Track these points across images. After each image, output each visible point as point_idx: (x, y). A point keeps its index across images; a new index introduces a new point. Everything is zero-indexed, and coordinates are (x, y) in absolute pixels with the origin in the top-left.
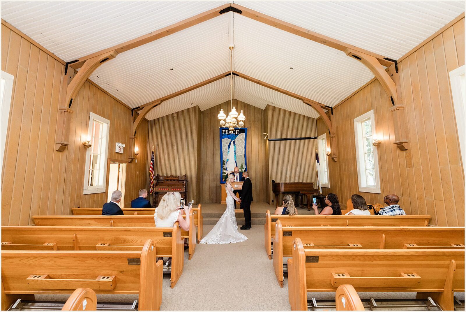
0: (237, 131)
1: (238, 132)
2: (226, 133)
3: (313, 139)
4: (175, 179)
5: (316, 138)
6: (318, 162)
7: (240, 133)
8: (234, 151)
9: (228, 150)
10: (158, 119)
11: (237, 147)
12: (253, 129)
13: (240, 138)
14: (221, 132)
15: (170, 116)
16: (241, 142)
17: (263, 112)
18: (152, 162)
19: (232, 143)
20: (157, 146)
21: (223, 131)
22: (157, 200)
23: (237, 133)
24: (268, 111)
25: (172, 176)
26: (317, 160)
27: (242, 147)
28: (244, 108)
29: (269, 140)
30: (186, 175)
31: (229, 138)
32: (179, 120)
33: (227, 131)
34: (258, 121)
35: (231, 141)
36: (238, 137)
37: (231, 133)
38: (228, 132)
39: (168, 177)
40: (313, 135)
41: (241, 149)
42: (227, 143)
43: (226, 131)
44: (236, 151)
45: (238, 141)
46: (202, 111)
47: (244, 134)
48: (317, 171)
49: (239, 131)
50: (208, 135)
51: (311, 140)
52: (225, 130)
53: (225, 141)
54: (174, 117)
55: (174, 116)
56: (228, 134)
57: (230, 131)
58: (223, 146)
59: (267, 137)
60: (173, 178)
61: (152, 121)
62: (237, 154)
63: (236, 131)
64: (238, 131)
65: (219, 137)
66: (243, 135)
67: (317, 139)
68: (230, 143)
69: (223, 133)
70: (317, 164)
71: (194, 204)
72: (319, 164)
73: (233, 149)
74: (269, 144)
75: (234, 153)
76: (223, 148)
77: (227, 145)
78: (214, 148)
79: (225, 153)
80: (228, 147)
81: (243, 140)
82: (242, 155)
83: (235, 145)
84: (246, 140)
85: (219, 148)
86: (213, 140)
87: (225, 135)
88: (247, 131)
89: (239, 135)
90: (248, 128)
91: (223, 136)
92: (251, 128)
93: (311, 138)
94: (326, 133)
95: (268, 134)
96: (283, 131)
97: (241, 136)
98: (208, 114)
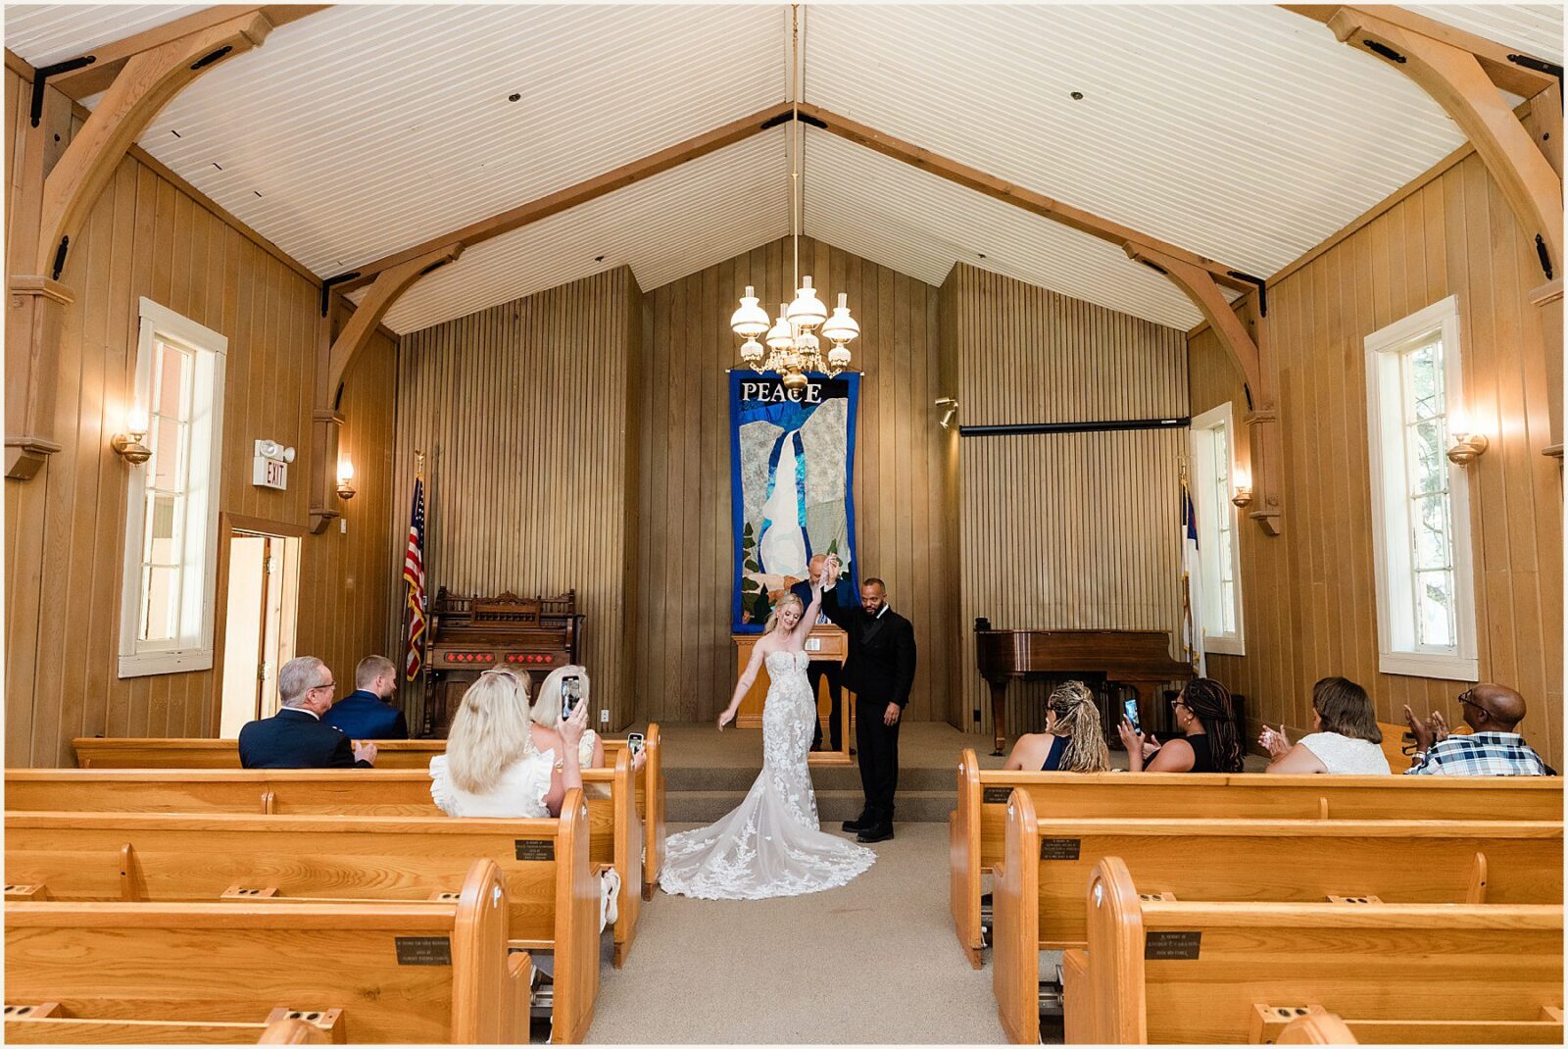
0: (811, 388)
1: (817, 394)
2: (760, 398)
3: (1168, 430)
4: (524, 610)
5: (1183, 424)
6: (1193, 534)
7: (824, 396)
8: (798, 484)
9: (767, 474)
10: (440, 330)
11: (812, 466)
12: (885, 376)
13: (824, 421)
14: (738, 394)
15: (495, 314)
16: (828, 438)
17: (935, 296)
18: (413, 531)
19: (788, 447)
20: (437, 457)
21: (747, 386)
22: (440, 708)
23: (810, 400)
24: (960, 293)
25: (508, 598)
26: (1185, 528)
27: (837, 465)
29: (965, 433)
30: (572, 592)
31: (772, 422)
33: (765, 388)
34: (910, 341)
35: (785, 435)
36: (816, 416)
38: (771, 393)
39: (488, 602)
40: (1169, 413)
41: (829, 471)
42: (762, 444)
43: (761, 385)
44: (806, 483)
45: (815, 433)
46: (645, 292)
47: (844, 402)
48: (1187, 578)
49: (820, 387)
50: (673, 405)
51: (1162, 431)
52: (756, 381)
53: (757, 437)
54: (518, 321)
55: (516, 316)
56: (770, 403)
57: (779, 387)
58: (743, 457)
59: (954, 415)
60: (513, 608)
61: (414, 337)
62: (812, 494)
63: (806, 389)
64: (815, 390)
65: (724, 416)
66: (839, 405)
67: (1187, 429)
69: (746, 399)
70: (1189, 544)
71: (610, 728)
72: (1197, 548)
73: (794, 473)
74: (962, 448)
75: (798, 492)
76: (747, 466)
77: (765, 454)
78: (703, 466)
79: (754, 489)
80: (770, 463)
81: (838, 431)
82: (832, 502)
83: (802, 456)
84: (852, 429)
85: (725, 467)
86: (696, 429)
87: (753, 407)
88: (857, 389)
89: (819, 404)
90: (862, 374)
91: (743, 409)
92: (876, 372)
93: (1163, 422)
94: (1231, 402)
95: (956, 406)
96: (1030, 389)
97: (832, 412)
98: (674, 306)
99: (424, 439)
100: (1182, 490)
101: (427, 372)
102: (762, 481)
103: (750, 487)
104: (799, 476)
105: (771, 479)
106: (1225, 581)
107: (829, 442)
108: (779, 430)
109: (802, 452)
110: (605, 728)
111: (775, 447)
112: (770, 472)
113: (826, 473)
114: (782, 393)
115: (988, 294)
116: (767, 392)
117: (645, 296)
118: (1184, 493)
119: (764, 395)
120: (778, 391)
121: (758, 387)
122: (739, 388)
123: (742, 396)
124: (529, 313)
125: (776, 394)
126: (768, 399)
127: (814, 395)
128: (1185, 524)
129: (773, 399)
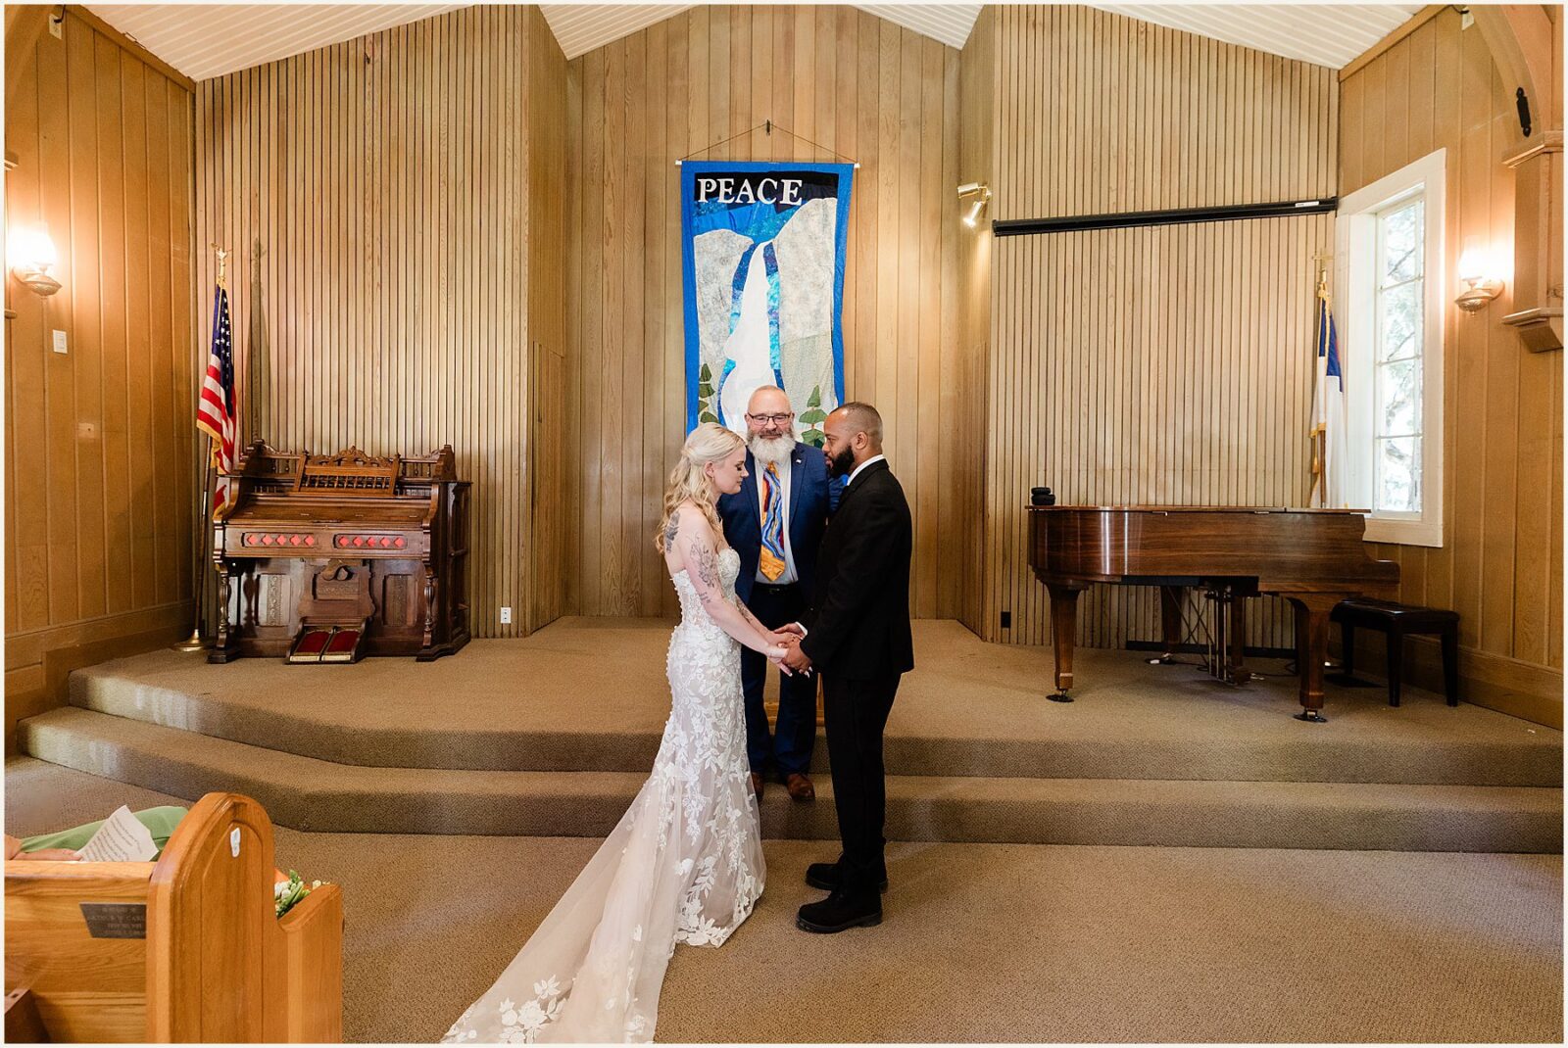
0: (787, 183)
1: (795, 192)
2: (721, 199)
3: (1302, 218)
4: (374, 472)
5: (1329, 205)
6: (1334, 369)
7: (805, 195)
8: (770, 312)
9: (729, 300)
10: (255, 75)
11: (788, 289)
12: (886, 171)
13: (805, 229)
14: (692, 193)
15: (336, 55)
16: (810, 252)
17: (955, 60)
18: (214, 361)
19: (758, 263)
20: (259, 255)
21: (703, 182)
22: (249, 611)
23: (786, 200)
25: (355, 457)
26: (1323, 362)
27: (821, 287)
28: (839, 38)
30: (448, 448)
31: (737, 231)
32: (403, 88)
33: (728, 185)
34: (920, 123)
35: (753, 248)
36: (794, 223)
37: (752, 200)
38: (736, 191)
39: (323, 461)
40: (1305, 191)
41: (812, 296)
42: (724, 261)
43: (722, 181)
44: (781, 312)
45: (794, 246)
46: (568, 58)
47: (831, 203)
48: (1322, 433)
49: (800, 182)
50: (609, 207)
51: (1293, 219)
52: (716, 176)
53: (716, 249)
54: (369, 67)
55: (367, 60)
56: (734, 206)
57: (746, 183)
58: (699, 278)
59: (985, 208)
60: (360, 471)
61: (220, 87)
62: (788, 326)
63: (781, 186)
64: (793, 186)
65: (675, 225)
66: (825, 207)
67: (1332, 213)
68: (747, 257)
69: (703, 199)
70: (1327, 384)
71: (513, 632)
72: (1341, 390)
73: (766, 298)
74: (996, 256)
75: (771, 323)
76: (704, 289)
77: (728, 274)
78: (648, 292)
79: (712, 321)
80: (734, 286)
81: (823, 243)
82: (814, 337)
83: (776, 275)
84: (842, 240)
85: (676, 290)
86: (638, 243)
87: (711, 212)
88: (849, 185)
89: (799, 207)
90: (857, 166)
91: (699, 214)
92: (875, 163)
93: (1297, 205)
94: (1444, 149)
95: (988, 193)
96: (1096, 165)
97: (816, 218)
98: (608, 78)
99: (238, 236)
100: (1320, 304)
101: (238, 136)
102: (723, 309)
103: (708, 318)
104: (772, 303)
105: (736, 307)
106: (1380, 437)
107: (812, 258)
108: (745, 241)
109: (777, 270)
110: (506, 631)
111: (741, 264)
112: (734, 297)
113: (807, 299)
114: (750, 192)
115: (1039, 28)
116: (730, 190)
117: (569, 64)
118: (1324, 310)
119: (727, 194)
120: (745, 189)
121: (718, 184)
122: (693, 185)
123: (697, 197)
124: (386, 55)
125: (741, 193)
126: (731, 201)
127: (791, 195)
128: (1322, 354)
129: (738, 201)
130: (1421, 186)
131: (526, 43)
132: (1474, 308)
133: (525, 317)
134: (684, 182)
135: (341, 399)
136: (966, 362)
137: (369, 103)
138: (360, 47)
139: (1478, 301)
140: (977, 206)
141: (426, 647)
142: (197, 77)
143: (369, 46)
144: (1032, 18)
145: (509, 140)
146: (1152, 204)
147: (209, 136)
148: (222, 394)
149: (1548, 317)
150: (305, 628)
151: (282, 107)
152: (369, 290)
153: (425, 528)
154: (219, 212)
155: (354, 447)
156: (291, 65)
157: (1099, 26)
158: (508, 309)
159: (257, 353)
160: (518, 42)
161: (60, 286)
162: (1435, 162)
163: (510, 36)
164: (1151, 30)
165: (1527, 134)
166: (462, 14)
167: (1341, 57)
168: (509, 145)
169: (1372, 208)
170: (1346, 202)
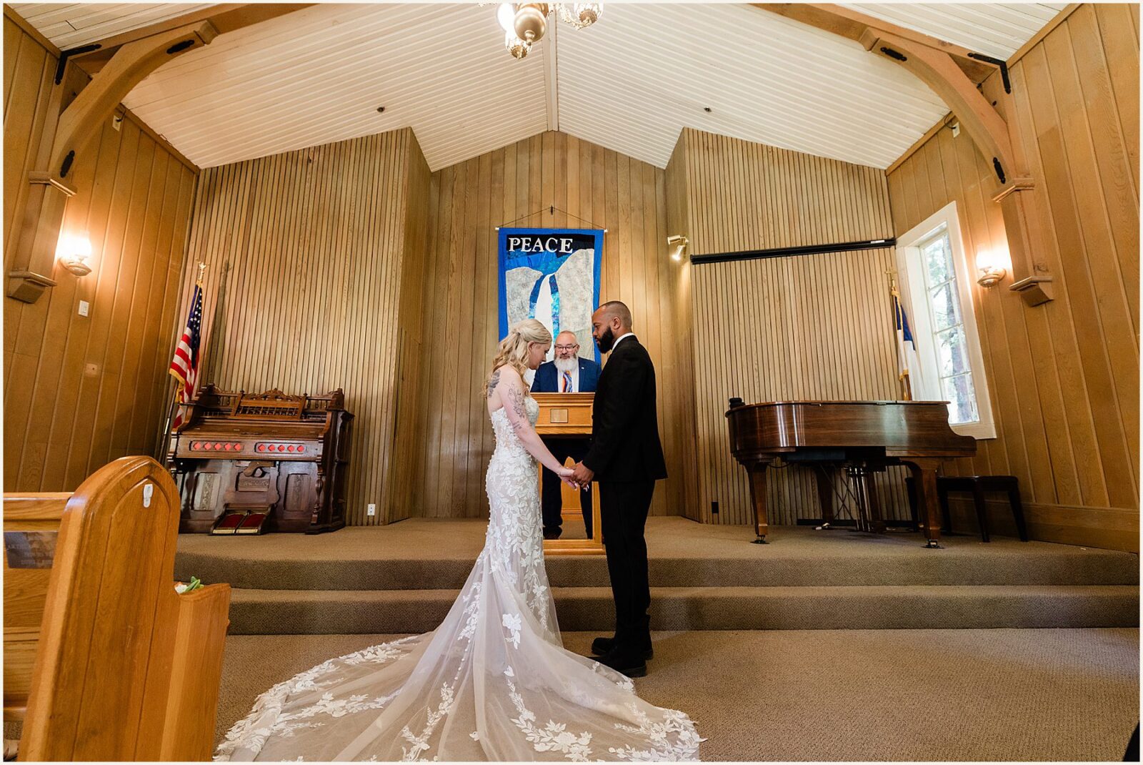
0: (564, 241)
1: (568, 246)
2: (523, 249)
3: (876, 251)
4: (288, 405)
5: (890, 243)
6: (908, 336)
7: (575, 247)
8: (554, 316)
9: (527, 309)
10: (239, 167)
11: (564, 302)
12: (624, 235)
13: (575, 267)
14: (505, 246)
15: (290, 157)
16: (578, 280)
17: (662, 175)
18: (188, 331)
19: (545, 286)
20: (227, 270)
21: (512, 240)
23: (563, 250)
24: (687, 151)
25: (276, 394)
26: (900, 333)
27: (585, 301)
28: (593, 162)
29: (696, 260)
30: (340, 390)
31: (532, 268)
32: (330, 176)
33: (527, 241)
34: (643, 209)
35: (543, 277)
36: (568, 264)
37: (542, 250)
38: (532, 246)
39: (253, 397)
40: (876, 236)
41: (579, 306)
42: (524, 285)
43: (524, 239)
44: (560, 315)
45: (568, 277)
46: (432, 171)
47: (591, 252)
48: (907, 377)
49: (571, 240)
50: (453, 255)
51: (870, 251)
52: (520, 236)
53: (519, 279)
54: (310, 165)
55: (309, 161)
56: (531, 253)
57: (539, 240)
58: (509, 296)
59: (685, 249)
60: (279, 403)
61: (214, 172)
62: (565, 324)
63: (560, 242)
64: (567, 242)
65: (494, 264)
66: (587, 254)
67: (893, 247)
68: (539, 283)
69: (512, 249)
70: (905, 346)
71: (376, 523)
72: (914, 349)
73: (550, 308)
74: (694, 276)
75: (554, 323)
76: (512, 303)
77: (527, 293)
78: (476, 304)
79: (517, 321)
80: (530, 300)
81: (586, 275)
82: (581, 331)
83: (557, 294)
84: (597, 273)
85: (493, 304)
86: (471, 275)
87: (517, 257)
88: (601, 242)
89: (571, 254)
90: (606, 231)
91: (509, 258)
92: (617, 230)
93: (872, 242)
94: (954, 202)
95: (687, 241)
96: (750, 223)
97: (581, 260)
98: (456, 182)
99: (215, 257)
100: (894, 300)
101: (223, 201)
102: (524, 314)
103: (514, 320)
104: (555, 311)
105: (532, 313)
106: (943, 378)
107: (579, 284)
108: (538, 274)
109: (557, 291)
110: (371, 521)
111: (535, 287)
112: (531, 307)
113: (577, 308)
114: (541, 246)
115: (711, 150)
116: (528, 245)
117: (433, 174)
118: (896, 303)
119: (526, 246)
120: (538, 244)
121: (521, 241)
122: (505, 242)
123: (508, 247)
124: (321, 159)
125: (536, 246)
126: (529, 251)
127: (566, 247)
128: (899, 328)
129: (534, 250)
130: (944, 225)
131: (407, 155)
132: (988, 285)
133: (396, 312)
134: (500, 239)
135: (271, 361)
136: (677, 345)
137: (308, 185)
138: (306, 153)
139: (992, 280)
140: (680, 248)
141: (313, 524)
142: (202, 166)
143: (311, 153)
144: (706, 145)
145: (394, 208)
146: (785, 244)
147: (204, 200)
148: (190, 353)
149: (1037, 282)
150: (227, 512)
151: (254, 184)
152: (297, 293)
153: (320, 439)
154: (204, 244)
155: (276, 389)
156: (262, 162)
157: (745, 149)
158: (386, 306)
159: (217, 331)
160: (402, 154)
161: (90, 271)
162: (951, 209)
163: (398, 151)
164: (775, 150)
165: (1003, 182)
166: (369, 139)
167: (886, 162)
168: (393, 211)
169: (916, 242)
170: (900, 240)
